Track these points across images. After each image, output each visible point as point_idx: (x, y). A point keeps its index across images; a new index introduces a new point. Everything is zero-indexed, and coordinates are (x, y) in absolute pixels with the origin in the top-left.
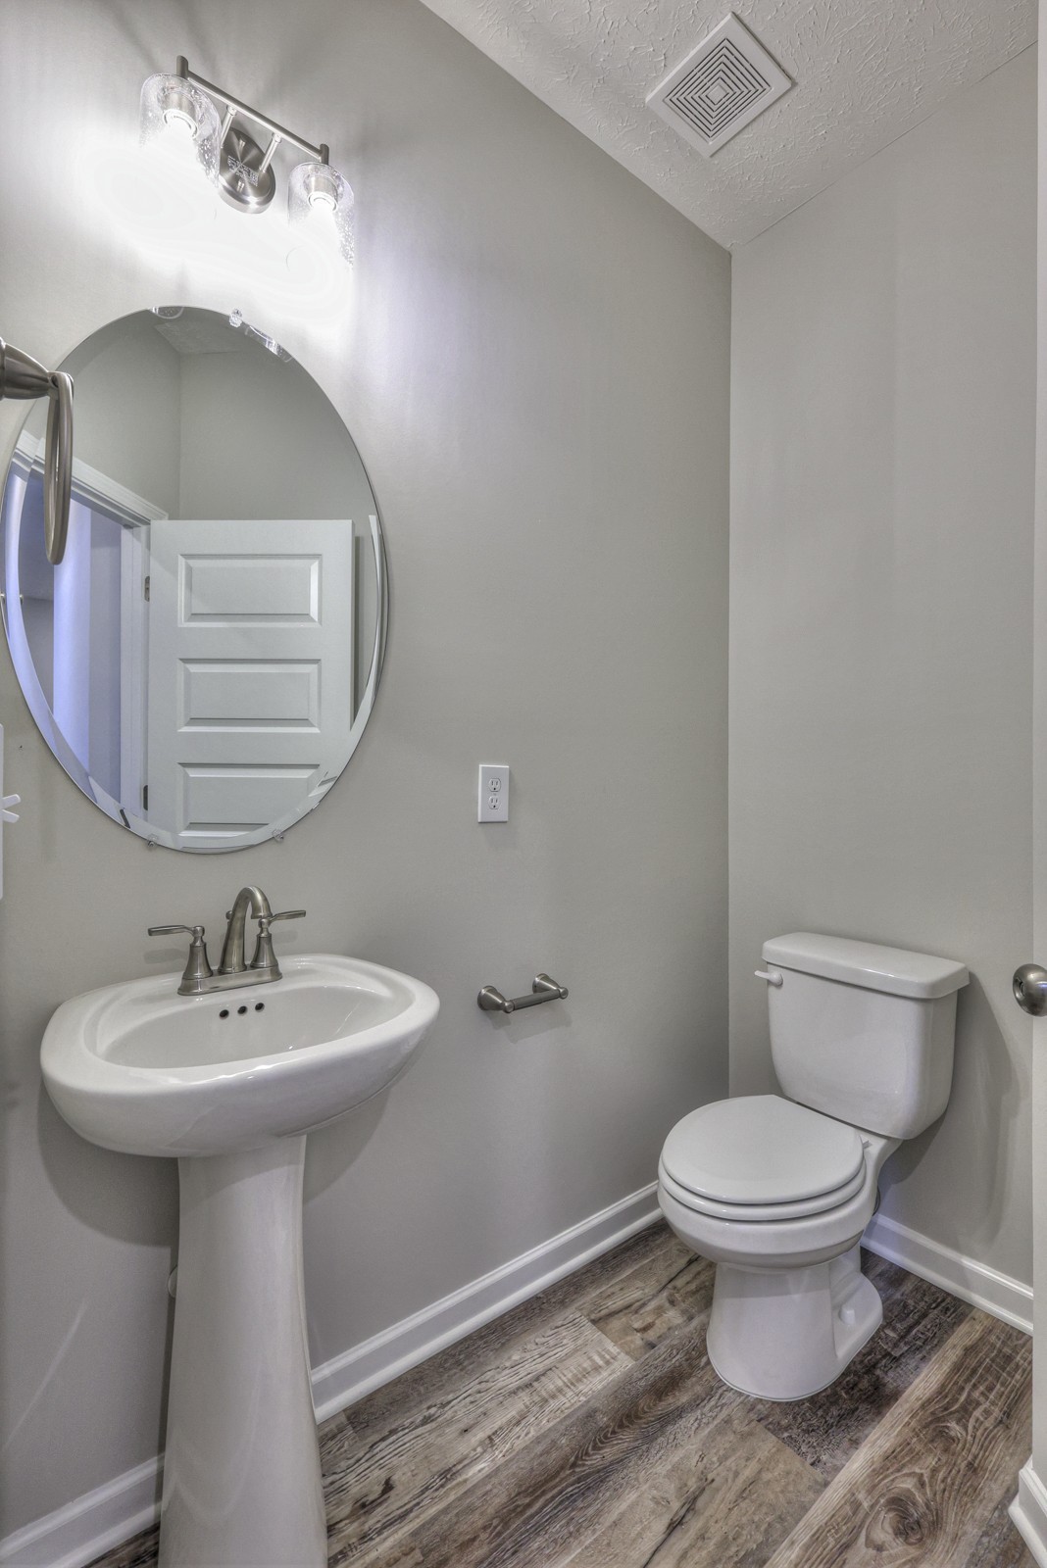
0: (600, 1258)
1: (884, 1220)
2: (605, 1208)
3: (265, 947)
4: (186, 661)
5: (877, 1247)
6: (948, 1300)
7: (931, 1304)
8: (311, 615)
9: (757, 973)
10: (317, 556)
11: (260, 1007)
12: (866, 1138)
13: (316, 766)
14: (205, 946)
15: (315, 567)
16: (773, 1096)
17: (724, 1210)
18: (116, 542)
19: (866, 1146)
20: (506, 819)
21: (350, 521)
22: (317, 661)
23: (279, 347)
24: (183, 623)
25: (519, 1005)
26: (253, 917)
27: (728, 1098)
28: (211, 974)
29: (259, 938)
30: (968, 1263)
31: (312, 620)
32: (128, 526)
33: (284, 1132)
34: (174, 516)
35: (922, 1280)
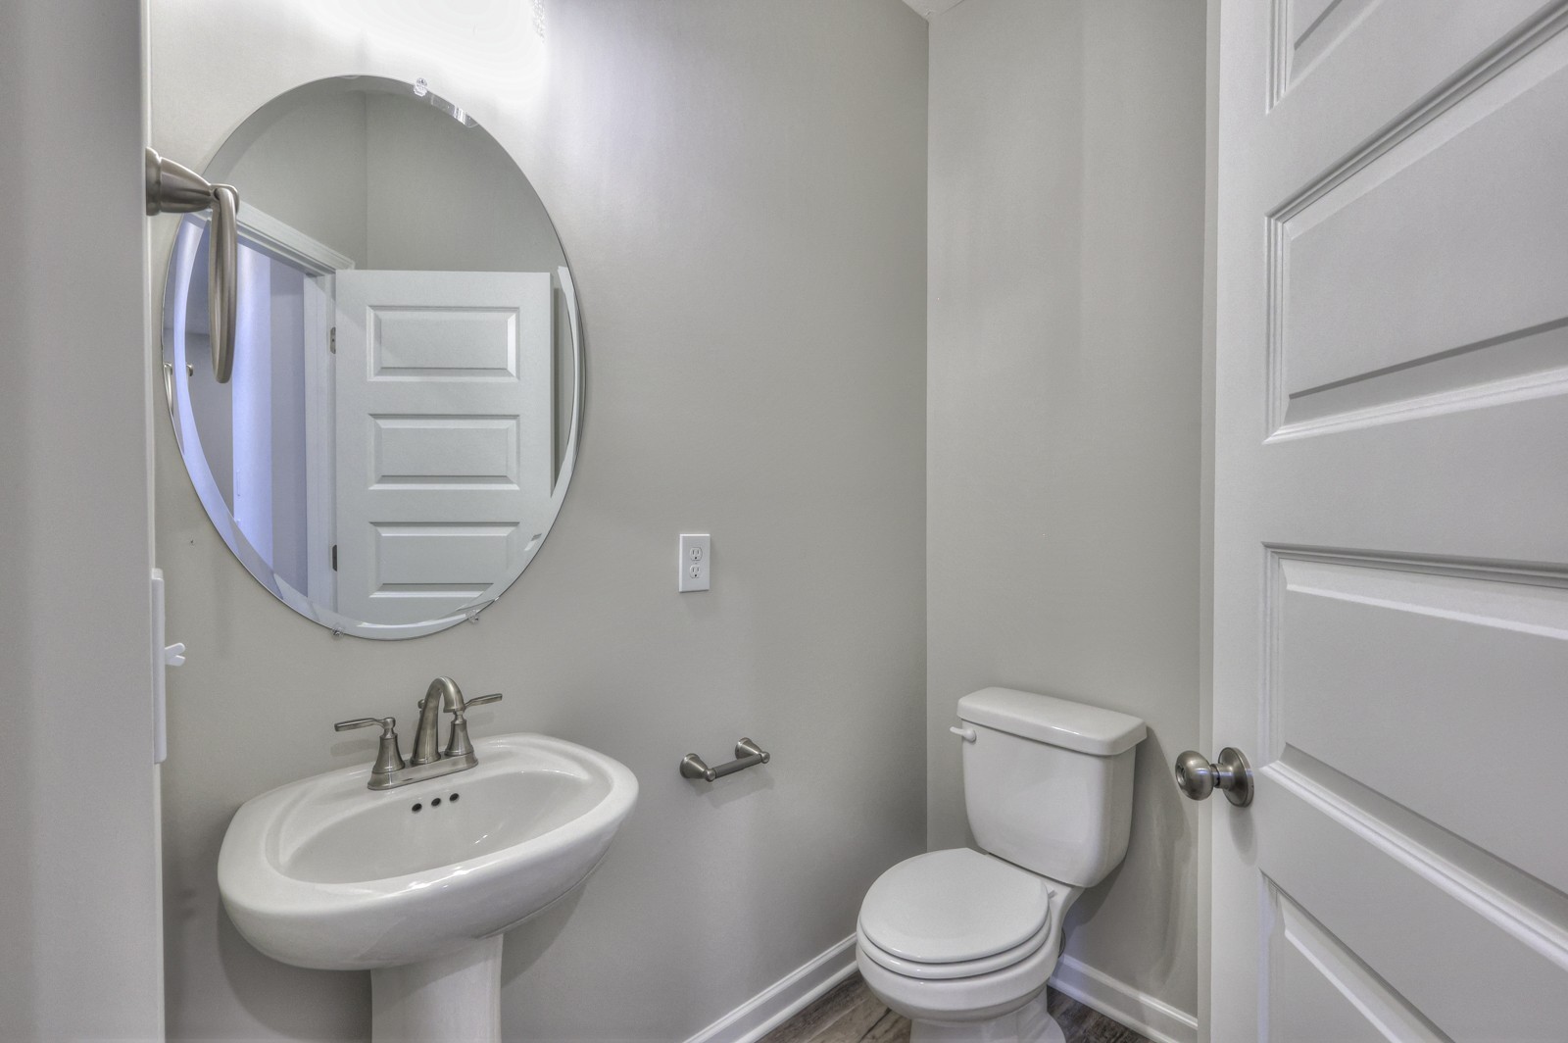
0: (802, 1011)
1: (1071, 961)
2: (805, 963)
3: (460, 734)
4: (376, 416)
5: (1062, 985)
6: (1126, 1035)
7: (1110, 1039)
8: (509, 369)
9: (953, 730)
10: (515, 309)
11: (454, 797)
12: (1051, 887)
13: (515, 524)
14: (396, 738)
15: (512, 320)
16: (967, 850)
17: (919, 970)
18: (298, 290)
19: (1051, 896)
20: (707, 588)
21: (549, 274)
22: (515, 417)
23: (468, 117)
24: (372, 378)
25: (722, 773)
26: (446, 711)
27: (926, 852)
28: (402, 765)
29: (454, 725)
30: (1145, 999)
31: (510, 375)
32: (310, 275)
33: (479, 933)
34: (361, 265)
35: (1103, 1016)
